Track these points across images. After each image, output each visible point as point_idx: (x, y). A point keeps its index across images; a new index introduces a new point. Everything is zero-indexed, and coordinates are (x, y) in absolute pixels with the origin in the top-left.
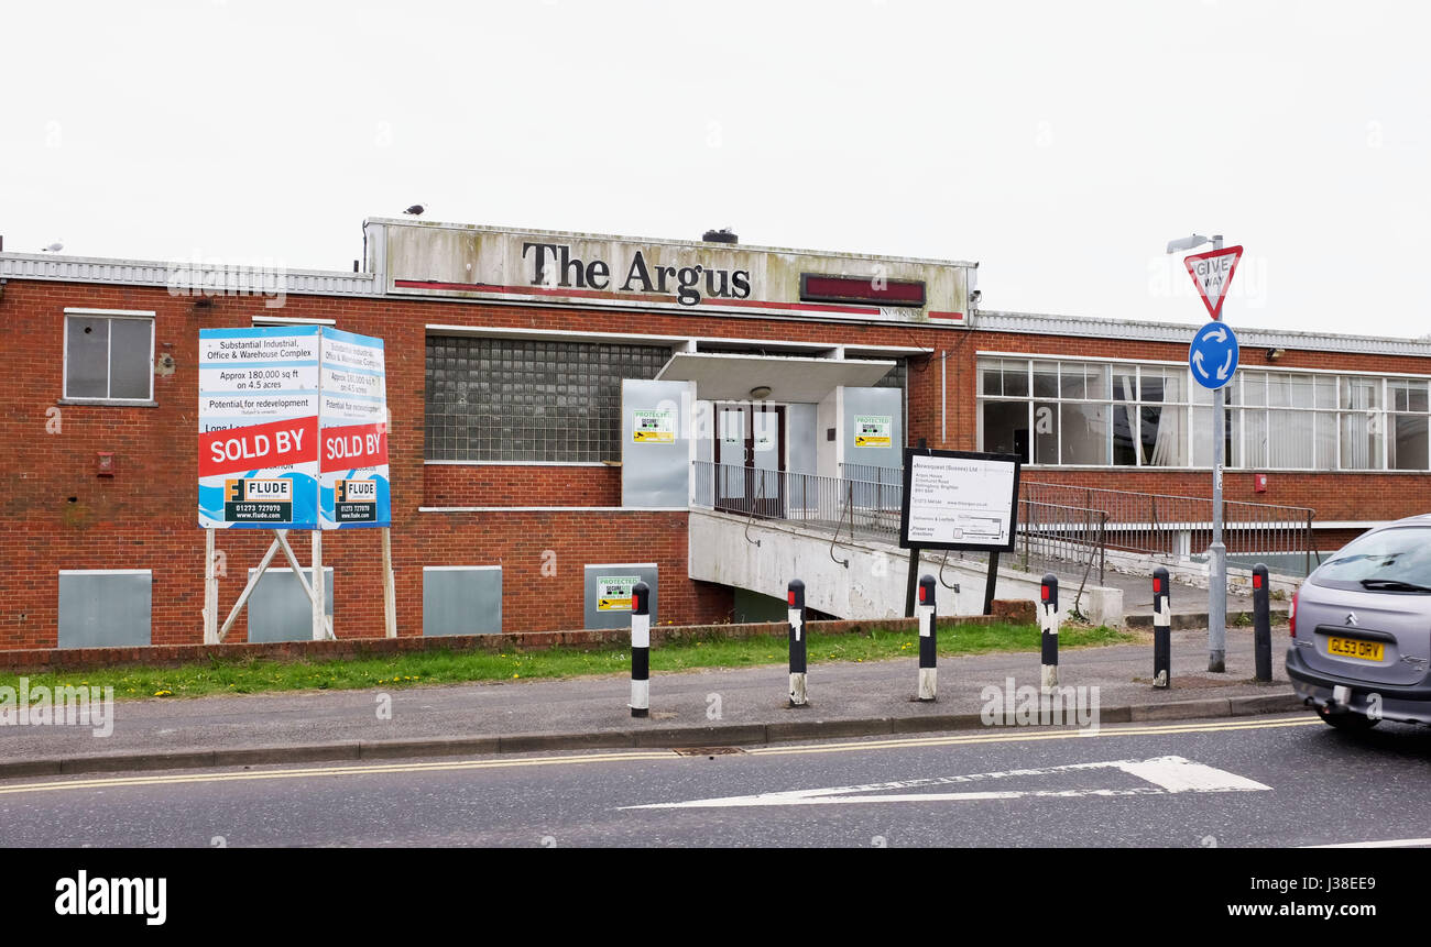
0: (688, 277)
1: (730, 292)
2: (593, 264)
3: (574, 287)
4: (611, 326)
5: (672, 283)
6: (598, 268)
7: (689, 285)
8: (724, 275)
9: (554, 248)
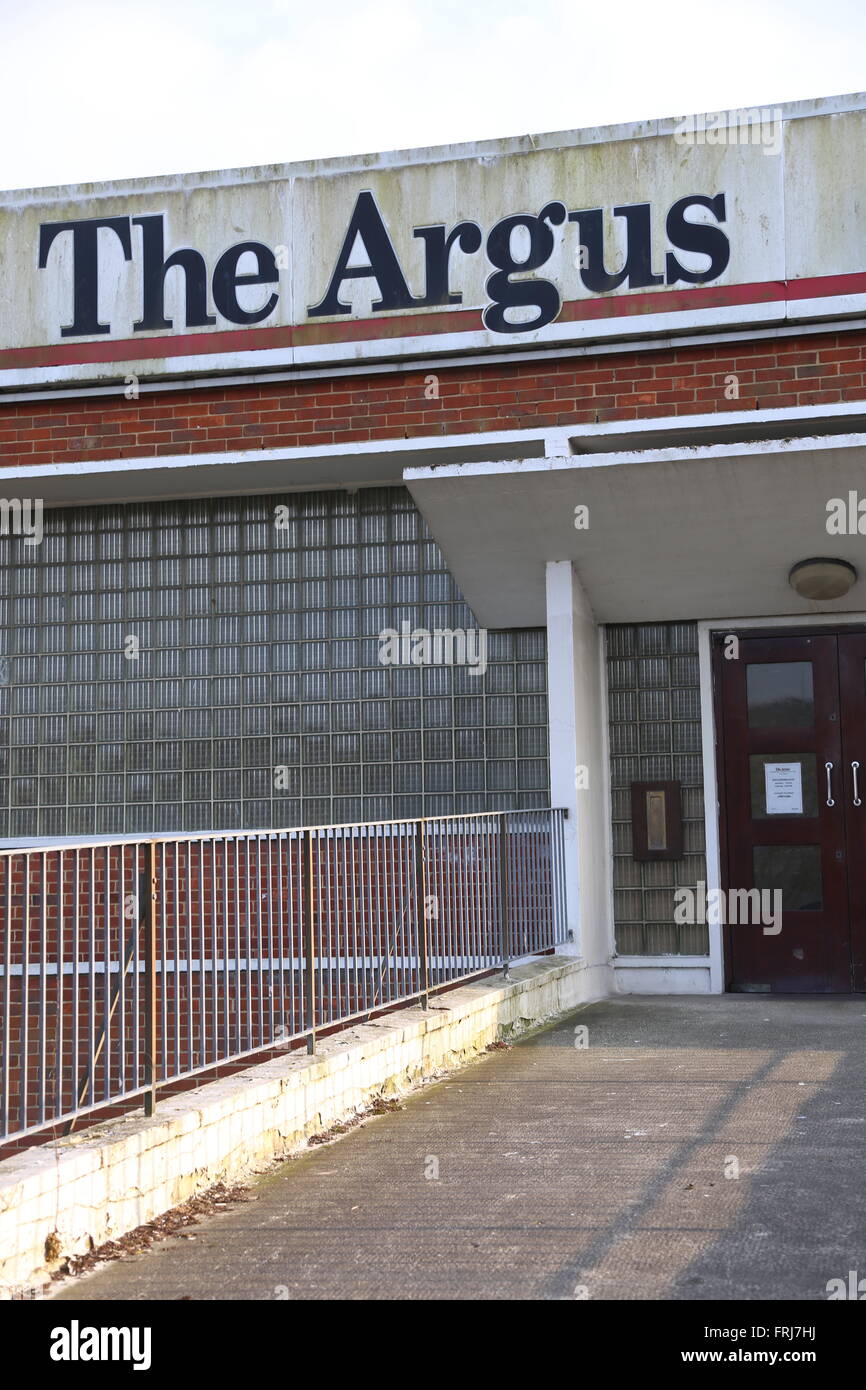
0: (520, 245)
1: (658, 266)
2: (231, 257)
3: (180, 328)
4: (308, 427)
5: (470, 272)
6: (248, 264)
7: (528, 266)
8: (638, 218)
9: (121, 227)
